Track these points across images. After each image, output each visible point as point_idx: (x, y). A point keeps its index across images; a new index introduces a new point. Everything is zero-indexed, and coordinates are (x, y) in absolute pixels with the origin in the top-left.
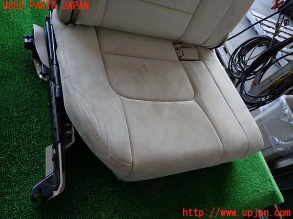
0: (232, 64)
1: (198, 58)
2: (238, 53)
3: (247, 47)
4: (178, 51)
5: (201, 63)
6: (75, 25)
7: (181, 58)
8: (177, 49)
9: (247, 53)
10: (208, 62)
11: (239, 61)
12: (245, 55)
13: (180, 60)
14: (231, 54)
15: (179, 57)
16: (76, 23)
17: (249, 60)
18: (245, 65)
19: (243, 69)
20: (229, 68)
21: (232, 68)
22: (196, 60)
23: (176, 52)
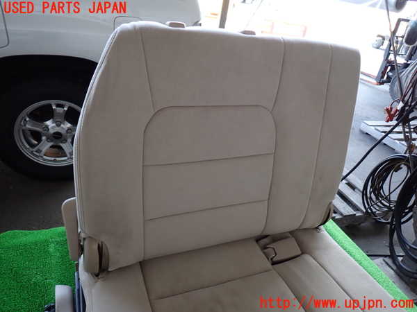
0: (368, 205)
1: (300, 252)
2: (371, 187)
3: (379, 176)
4: (266, 250)
5: (307, 257)
6: (109, 272)
7: (274, 259)
8: (264, 248)
9: (383, 184)
10: (317, 253)
11: (377, 199)
12: (382, 187)
13: (274, 263)
14: (362, 189)
15: (272, 259)
16: (110, 270)
17: (390, 194)
18: (389, 201)
19: (389, 208)
20: (367, 211)
21: (371, 210)
22: (297, 256)
23: (264, 253)
